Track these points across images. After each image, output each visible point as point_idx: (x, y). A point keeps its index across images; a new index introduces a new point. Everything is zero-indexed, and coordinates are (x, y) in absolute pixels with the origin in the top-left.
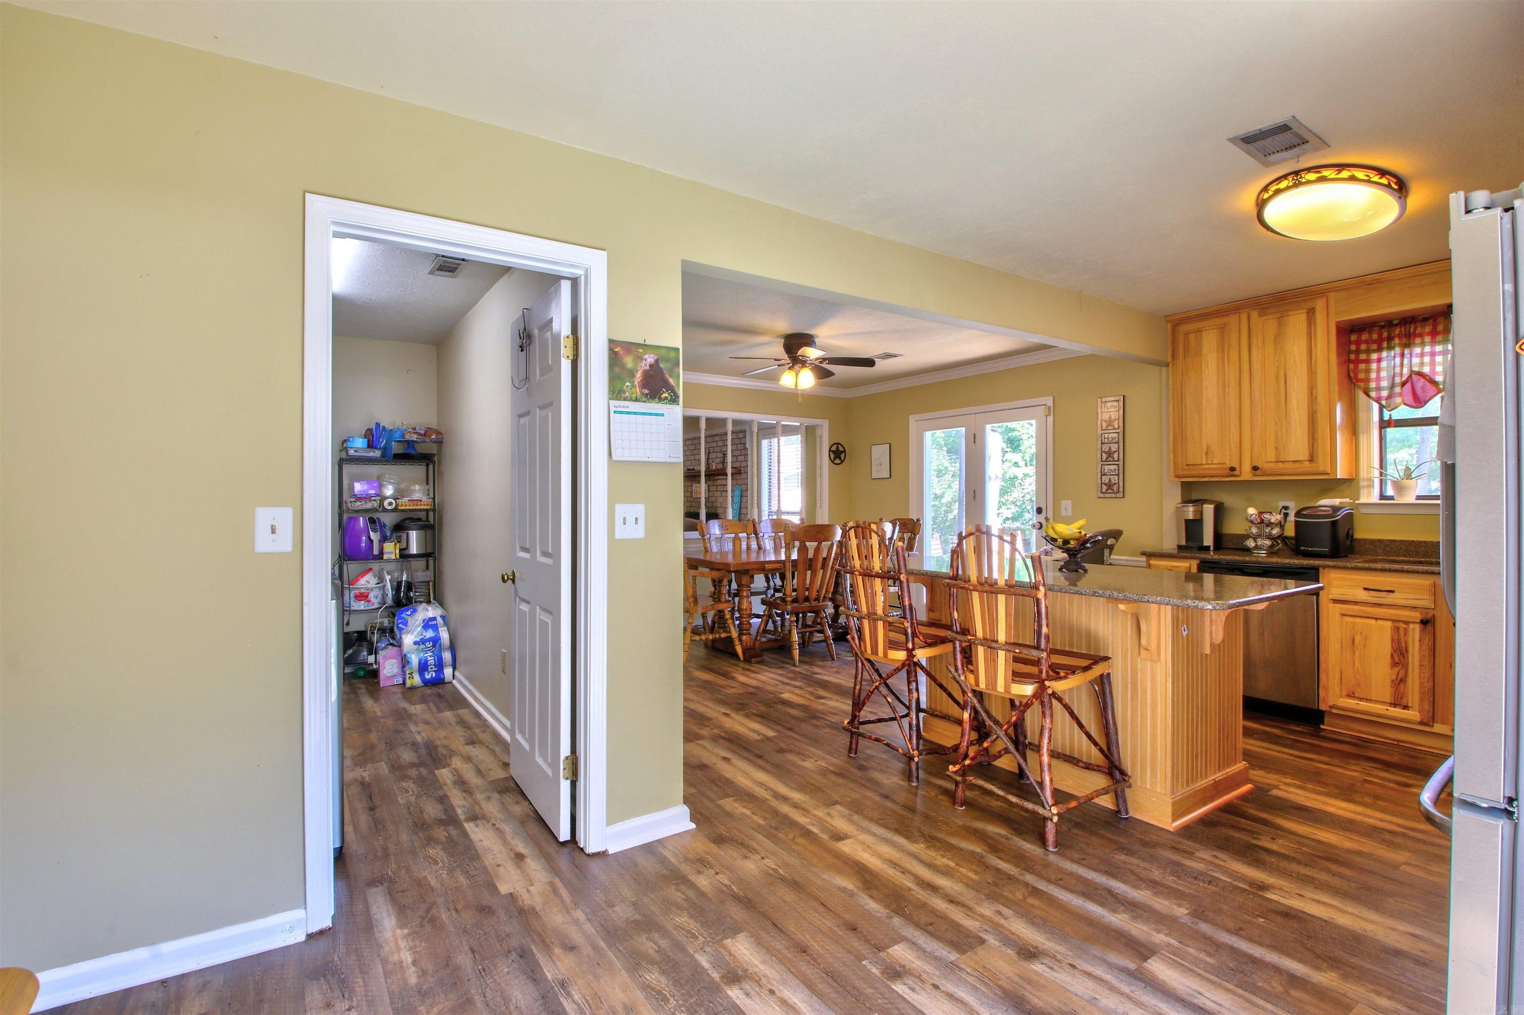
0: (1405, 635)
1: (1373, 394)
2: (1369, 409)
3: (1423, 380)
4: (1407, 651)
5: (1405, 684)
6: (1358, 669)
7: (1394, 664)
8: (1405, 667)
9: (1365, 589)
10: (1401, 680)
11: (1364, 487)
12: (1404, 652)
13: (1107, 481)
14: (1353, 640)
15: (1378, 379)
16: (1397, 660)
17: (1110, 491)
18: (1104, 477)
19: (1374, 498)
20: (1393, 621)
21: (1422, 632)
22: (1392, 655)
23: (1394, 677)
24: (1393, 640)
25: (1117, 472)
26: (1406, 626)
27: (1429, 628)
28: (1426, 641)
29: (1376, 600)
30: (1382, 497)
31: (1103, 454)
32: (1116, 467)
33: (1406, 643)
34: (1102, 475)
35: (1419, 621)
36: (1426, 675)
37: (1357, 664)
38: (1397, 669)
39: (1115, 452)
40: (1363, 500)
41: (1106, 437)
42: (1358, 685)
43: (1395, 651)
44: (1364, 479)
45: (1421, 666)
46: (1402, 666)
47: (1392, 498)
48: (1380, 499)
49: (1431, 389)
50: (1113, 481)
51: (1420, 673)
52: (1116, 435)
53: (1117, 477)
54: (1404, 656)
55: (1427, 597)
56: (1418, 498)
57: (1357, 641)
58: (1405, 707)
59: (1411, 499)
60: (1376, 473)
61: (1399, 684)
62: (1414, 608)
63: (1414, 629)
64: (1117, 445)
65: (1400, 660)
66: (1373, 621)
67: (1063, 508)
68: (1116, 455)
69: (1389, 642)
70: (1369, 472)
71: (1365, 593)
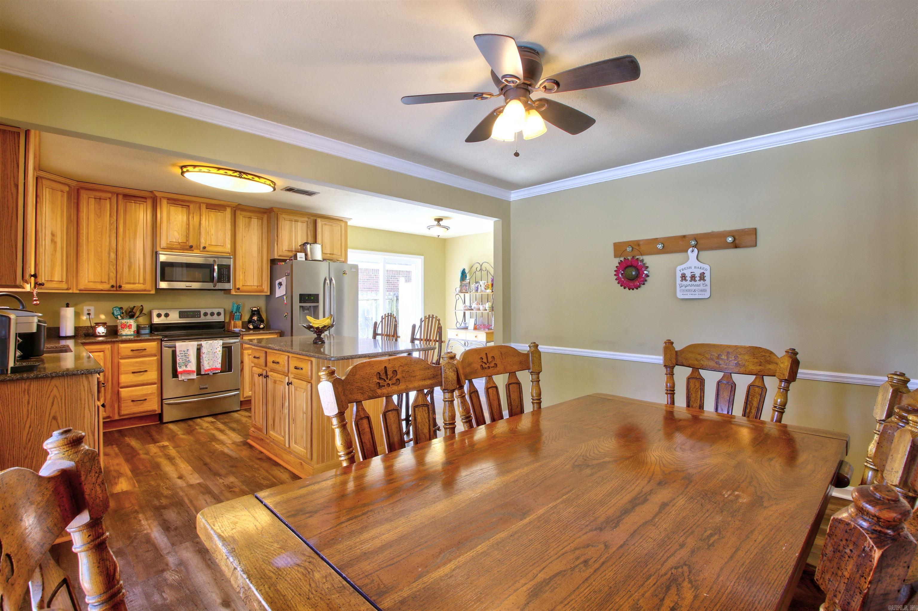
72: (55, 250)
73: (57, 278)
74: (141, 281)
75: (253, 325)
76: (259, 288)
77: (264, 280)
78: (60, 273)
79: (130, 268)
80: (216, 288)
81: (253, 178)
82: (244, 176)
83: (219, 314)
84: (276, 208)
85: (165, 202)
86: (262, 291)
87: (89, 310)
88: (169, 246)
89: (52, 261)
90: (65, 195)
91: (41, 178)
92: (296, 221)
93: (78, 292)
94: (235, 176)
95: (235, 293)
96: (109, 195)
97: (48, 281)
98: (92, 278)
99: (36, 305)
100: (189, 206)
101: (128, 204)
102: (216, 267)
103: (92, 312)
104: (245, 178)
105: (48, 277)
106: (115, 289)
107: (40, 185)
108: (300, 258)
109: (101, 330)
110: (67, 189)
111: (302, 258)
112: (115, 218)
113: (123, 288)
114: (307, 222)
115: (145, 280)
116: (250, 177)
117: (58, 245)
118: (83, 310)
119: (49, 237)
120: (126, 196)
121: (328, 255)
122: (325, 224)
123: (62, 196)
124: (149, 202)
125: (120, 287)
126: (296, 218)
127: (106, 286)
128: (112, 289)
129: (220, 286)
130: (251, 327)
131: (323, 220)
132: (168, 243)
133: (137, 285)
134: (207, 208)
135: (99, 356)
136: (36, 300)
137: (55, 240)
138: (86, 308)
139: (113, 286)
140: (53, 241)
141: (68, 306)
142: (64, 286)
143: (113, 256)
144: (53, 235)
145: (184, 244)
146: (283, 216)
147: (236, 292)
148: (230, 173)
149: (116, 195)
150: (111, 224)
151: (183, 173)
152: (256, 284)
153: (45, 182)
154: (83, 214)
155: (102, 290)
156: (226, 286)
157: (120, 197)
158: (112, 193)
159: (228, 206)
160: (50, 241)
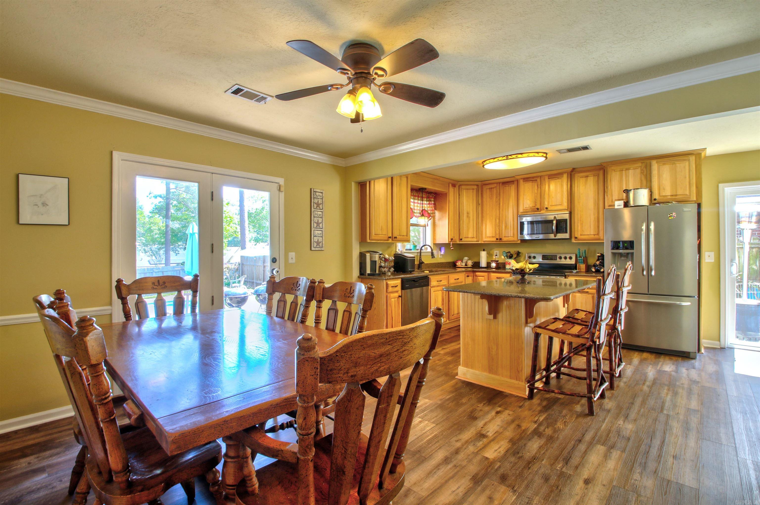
9: (437, 282)
13: (316, 240)
17: (318, 246)
18: (315, 238)
20: (442, 291)
25: (321, 235)
31: (315, 223)
32: (321, 232)
34: (314, 236)
39: (321, 223)
41: (316, 213)
50: (320, 241)
52: (321, 213)
53: (321, 238)
64: (321, 219)
67: (290, 258)
68: (321, 225)
72: (469, 222)
73: (470, 235)
74: (512, 235)
75: (595, 269)
76: (596, 237)
77: (600, 229)
78: (472, 233)
79: (506, 227)
80: (557, 238)
81: (517, 156)
82: (510, 157)
83: (571, 258)
84: (604, 163)
85: (521, 182)
86: (599, 239)
87: (496, 253)
88: (524, 210)
89: (467, 227)
90: (475, 191)
91: (461, 185)
92: (628, 169)
93: (484, 243)
94: (504, 160)
95: (575, 242)
96: (495, 185)
97: (465, 237)
98: (488, 235)
99: (452, 250)
100: (536, 180)
101: (505, 187)
102: (555, 222)
103: (498, 254)
104: (511, 159)
105: (466, 235)
106: (499, 240)
107: (460, 188)
108: (618, 206)
109: (494, 265)
110: (476, 187)
111: (620, 205)
112: (498, 198)
113: (503, 240)
114: (641, 167)
115: (514, 234)
116: (514, 156)
117: (470, 218)
118: (494, 253)
119: (465, 215)
120: (504, 183)
121: (669, 197)
122: (664, 164)
123: (473, 192)
124: (516, 183)
125: (501, 239)
126: (627, 166)
127: (494, 239)
128: (497, 240)
129: (560, 236)
130: (593, 270)
131: (659, 160)
132: (524, 208)
133: (510, 237)
134: (549, 179)
135: (482, 279)
136: (452, 247)
138: (495, 252)
139: (497, 239)
140: (468, 217)
141: (484, 250)
142: (475, 240)
143: (497, 221)
144: (468, 213)
145: (534, 208)
146: (613, 168)
147: (575, 240)
148: (500, 159)
149: (498, 184)
150: (496, 202)
151: (483, 166)
152: (592, 233)
153: (463, 187)
154: (484, 200)
155: (493, 241)
156: (567, 236)
157: (501, 184)
158: (497, 183)
159: (565, 173)
160: (466, 217)
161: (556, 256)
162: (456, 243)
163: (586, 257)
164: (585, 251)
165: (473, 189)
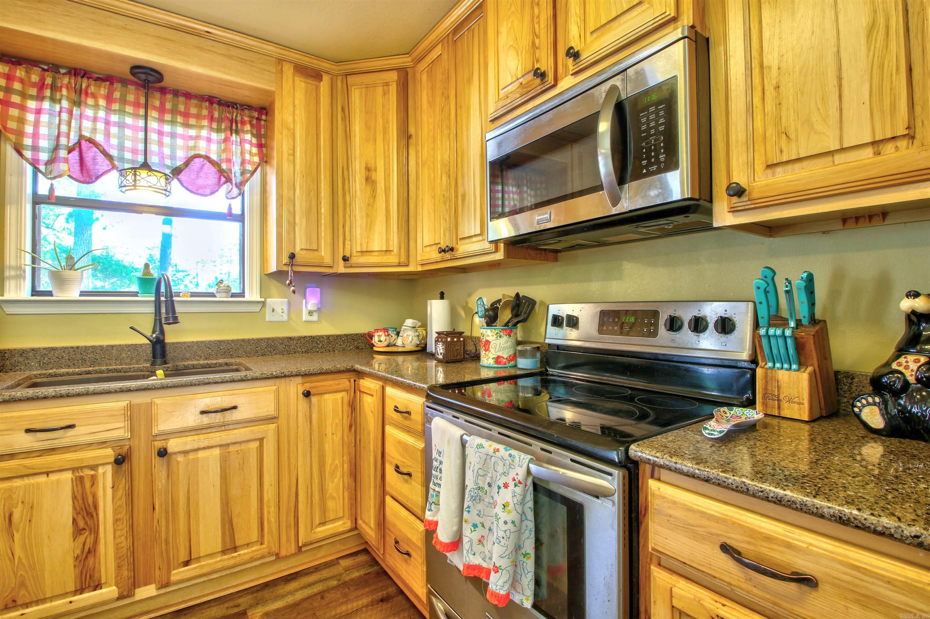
0: (93, 484)
1: (28, 154)
2: (21, 173)
3: (95, 149)
4: (96, 507)
5: (95, 556)
6: (20, 559)
7: (78, 531)
8: (95, 531)
9: (28, 431)
10: (89, 552)
11: (10, 278)
12: (92, 510)
14: (11, 516)
15: (36, 136)
16: (81, 524)
19: (25, 294)
20: (74, 470)
21: (115, 474)
22: (74, 520)
23: (78, 552)
24: (74, 498)
26: (93, 472)
27: (125, 466)
28: (122, 486)
29: (47, 445)
30: (35, 292)
33: (93, 497)
35: (112, 460)
36: (124, 532)
37: (18, 552)
38: (82, 538)
40: (9, 295)
42: (23, 584)
43: (78, 514)
44: (10, 267)
45: (116, 521)
46: (90, 531)
47: (50, 293)
48: (32, 295)
49: (102, 163)
51: (115, 531)
54: (92, 516)
55: (122, 425)
56: (83, 294)
57: (16, 516)
58: (98, 587)
59: (74, 294)
60: (28, 259)
61: (86, 557)
62: (103, 444)
63: (104, 474)
65: (86, 523)
66: (42, 479)
69: (70, 502)
70: (19, 257)
71: (29, 437)
73: (377, 245)
78: (384, 237)
80: (626, 208)
83: (725, 326)
88: (501, 104)
89: (367, 215)
90: (393, 90)
93: (420, 269)
96: (440, 50)
97: (362, 252)
98: (426, 238)
101: (459, 44)
102: (606, 120)
105: (361, 244)
106: (449, 255)
109: (440, 348)
112: (446, 93)
113: (459, 253)
117: (378, 186)
119: (360, 176)
123: (385, 93)
127: (437, 252)
128: (446, 257)
129: (637, 195)
132: (500, 95)
133: (474, 239)
137: (373, 178)
139: (443, 252)
140: (369, 180)
141: (442, 297)
142: (393, 259)
144: (368, 169)
145: (532, 75)
149: (446, 42)
153: (348, 80)
160: (364, 181)
161: (655, 314)
162: (331, 271)
163: (813, 320)
164: (810, 280)
165: (387, 84)
